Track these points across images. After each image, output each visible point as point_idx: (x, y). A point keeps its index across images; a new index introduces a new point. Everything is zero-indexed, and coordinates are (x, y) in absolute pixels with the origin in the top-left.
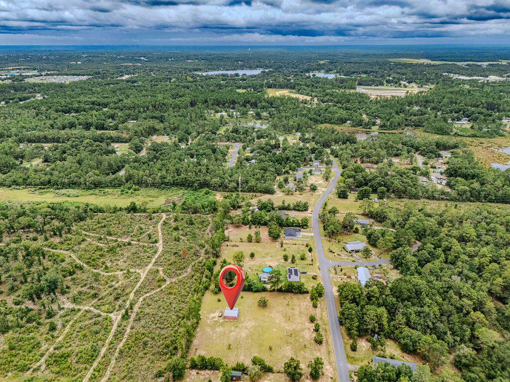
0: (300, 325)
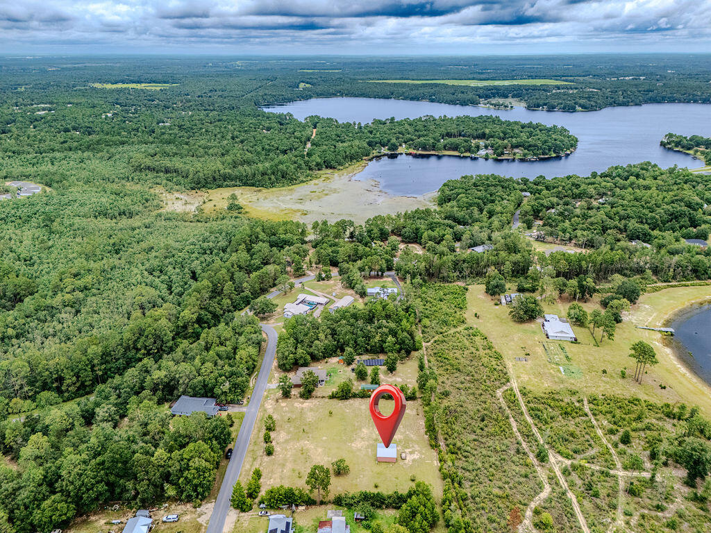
0: (288, 448)
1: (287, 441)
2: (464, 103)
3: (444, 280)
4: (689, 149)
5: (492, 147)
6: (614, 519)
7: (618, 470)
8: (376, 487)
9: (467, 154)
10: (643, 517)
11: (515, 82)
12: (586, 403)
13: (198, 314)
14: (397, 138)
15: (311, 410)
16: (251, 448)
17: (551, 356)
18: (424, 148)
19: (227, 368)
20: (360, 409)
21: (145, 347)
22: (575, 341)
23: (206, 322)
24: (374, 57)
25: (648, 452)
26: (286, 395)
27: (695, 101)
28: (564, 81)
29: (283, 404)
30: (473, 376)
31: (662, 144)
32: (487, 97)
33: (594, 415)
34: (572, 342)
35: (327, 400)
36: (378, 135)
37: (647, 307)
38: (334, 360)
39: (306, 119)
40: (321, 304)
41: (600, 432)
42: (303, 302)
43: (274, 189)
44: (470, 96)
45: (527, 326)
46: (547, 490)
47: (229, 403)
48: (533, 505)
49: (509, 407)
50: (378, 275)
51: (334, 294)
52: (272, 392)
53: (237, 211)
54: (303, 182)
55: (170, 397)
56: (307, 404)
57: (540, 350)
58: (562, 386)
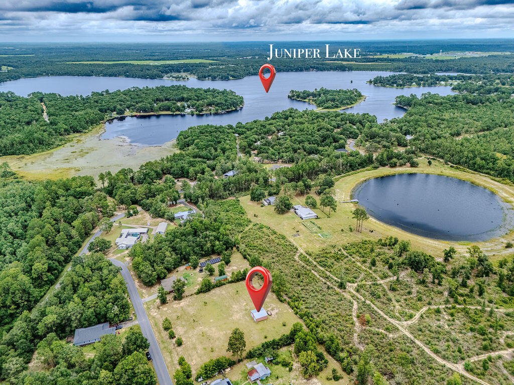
0: (190, 336)
1: (186, 332)
2: (153, 77)
3: (221, 197)
4: (305, 99)
5: (193, 106)
6: (394, 306)
7: (379, 280)
8: (266, 337)
9: (178, 113)
10: (406, 300)
11: (182, 62)
12: (342, 250)
13: (47, 263)
14: (121, 105)
15: (189, 306)
16: (162, 346)
17: (311, 229)
18: (145, 111)
19: (107, 296)
20: (222, 294)
21: (14, 303)
22: (317, 218)
23: (55, 269)
24: (58, 44)
25: (387, 267)
26: (164, 302)
27: (292, 71)
28: (211, 60)
29: (165, 309)
30: (276, 252)
31: (289, 97)
32: (167, 73)
33: (351, 255)
34: (316, 219)
35: (195, 296)
36: (104, 103)
37: (338, 190)
38: (181, 269)
39: (29, 95)
40: (143, 233)
41: (359, 264)
42: (128, 235)
43: (35, 155)
44: (155, 72)
45: (286, 215)
46: (355, 303)
47: (122, 321)
48: (354, 314)
49: (307, 265)
50: (173, 204)
51: (149, 224)
52: (150, 303)
53: (13, 177)
54: (59, 145)
55: (63, 335)
56: (183, 303)
57: (302, 227)
58: (326, 245)
